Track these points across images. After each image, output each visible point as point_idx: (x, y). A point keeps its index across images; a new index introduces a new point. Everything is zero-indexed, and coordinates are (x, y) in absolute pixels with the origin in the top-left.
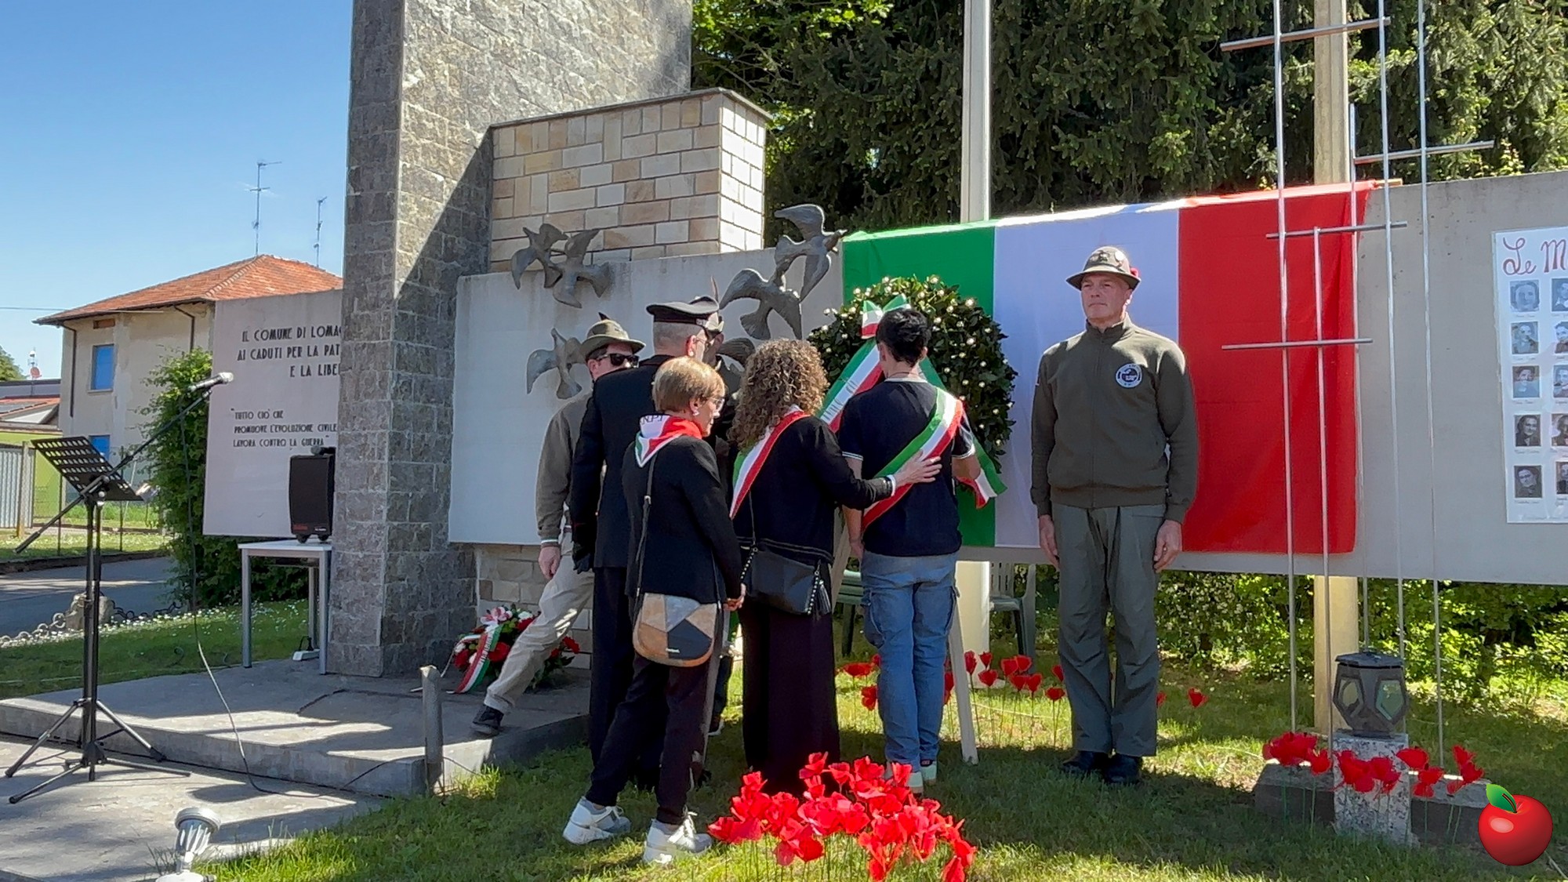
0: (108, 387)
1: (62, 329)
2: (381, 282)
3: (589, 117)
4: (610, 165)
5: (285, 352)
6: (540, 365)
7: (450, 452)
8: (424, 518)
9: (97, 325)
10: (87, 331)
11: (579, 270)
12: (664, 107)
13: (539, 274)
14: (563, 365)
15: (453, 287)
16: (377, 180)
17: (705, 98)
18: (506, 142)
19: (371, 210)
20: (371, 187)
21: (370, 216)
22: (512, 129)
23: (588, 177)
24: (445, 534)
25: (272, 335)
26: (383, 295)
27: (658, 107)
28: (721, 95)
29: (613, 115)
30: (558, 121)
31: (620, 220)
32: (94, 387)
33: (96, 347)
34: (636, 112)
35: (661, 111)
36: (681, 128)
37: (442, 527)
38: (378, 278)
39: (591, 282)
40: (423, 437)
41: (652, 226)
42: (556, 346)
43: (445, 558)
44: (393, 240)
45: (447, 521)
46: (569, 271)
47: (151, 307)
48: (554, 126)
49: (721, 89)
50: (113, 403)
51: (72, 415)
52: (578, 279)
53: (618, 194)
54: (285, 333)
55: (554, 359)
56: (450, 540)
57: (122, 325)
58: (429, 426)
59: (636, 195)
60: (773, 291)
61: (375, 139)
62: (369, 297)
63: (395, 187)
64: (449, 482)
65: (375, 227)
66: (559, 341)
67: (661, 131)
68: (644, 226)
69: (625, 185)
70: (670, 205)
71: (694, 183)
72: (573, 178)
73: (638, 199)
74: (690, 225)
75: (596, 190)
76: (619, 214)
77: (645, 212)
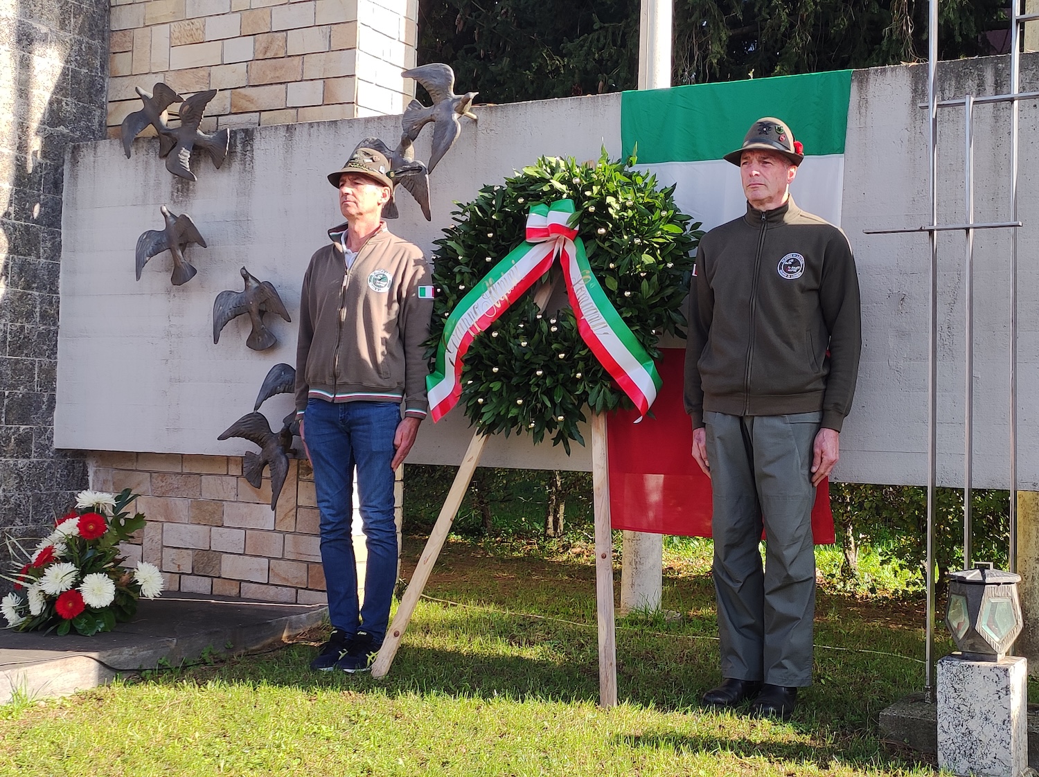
4: (238, 14)
6: (150, 248)
7: (56, 345)
8: (23, 419)
11: (194, 138)
13: (152, 143)
14: (176, 246)
23: (214, 29)
24: (49, 439)
31: (248, 79)
37: (46, 432)
39: (209, 152)
40: (22, 328)
41: (283, 86)
42: (167, 225)
43: (49, 467)
45: (51, 423)
46: (184, 138)
52: (195, 147)
53: (244, 49)
55: (164, 240)
56: (57, 445)
58: (29, 315)
59: (266, 50)
64: (54, 379)
66: (173, 220)
68: (274, 86)
69: (254, 39)
70: (303, 62)
71: (330, 36)
72: (197, 29)
73: (269, 55)
74: (324, 86)
75: (223, 43)
76: (247, 72)
77: (276, 69)
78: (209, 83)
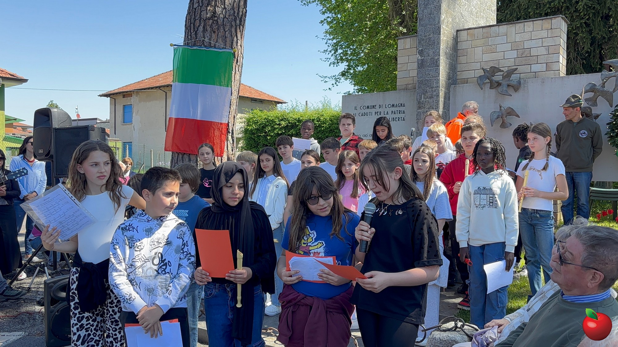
0: (131, 122)
1: (109, 98)
2: (434, 89)
3: (500, 26)
4: (510, 44)
5: (374, 113)
6: (495, 117)
9: (124, 97)
10: (120, 99)
11: (508, 83)
12: (534, 22)
13: (487, 84)
14: (505, 116)
15: (450, 89)
16: (431, 52)
17: (553, 19)
18: (463, 36)
19: (428, 64)
20: (429, 56)
21: (428, 66)
22: (466, 31)
23: (500, 48)
25: (368, 107)
26: (434, 93)
27: (532, 22)
28: (560, 18)
29: (511, 25)
30: (486, 28)
31: (515, 63)
32: (124, 122)
33: (124, 106)
34: (523, 24)
35: (533, 23)
36: (542, 30)
38: (433, 88)
39: (513, 87)
41: (530, 65)
42: (500, 110)
44: (439, 74)
46: (505, 83)
47: (149, 89)
48: (484, 30)
49: (561, 16)
50: (133, 128)
51: (115, 134)
52: (508, 86)
53: (514, 54)
54: (374, 107)
55: (500, 114)
57: (135, 96)
59: (522, 54)
60: (601, 89)
61: (430, 39)
62: (429, 94)
63: (439, 55)
65: (430, 70)
66: (502, 108)
67: (533, 31)
68: (525, 66)
69: (517, 51)
70: (537, 58)
71: (549, 49)
72: (493, 48)
73: (523, 56)
74: (546, 65)
75: (504, 53)
76: (514, 61)
77: (526, 60)
78: (499, 65)
